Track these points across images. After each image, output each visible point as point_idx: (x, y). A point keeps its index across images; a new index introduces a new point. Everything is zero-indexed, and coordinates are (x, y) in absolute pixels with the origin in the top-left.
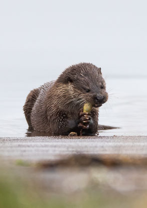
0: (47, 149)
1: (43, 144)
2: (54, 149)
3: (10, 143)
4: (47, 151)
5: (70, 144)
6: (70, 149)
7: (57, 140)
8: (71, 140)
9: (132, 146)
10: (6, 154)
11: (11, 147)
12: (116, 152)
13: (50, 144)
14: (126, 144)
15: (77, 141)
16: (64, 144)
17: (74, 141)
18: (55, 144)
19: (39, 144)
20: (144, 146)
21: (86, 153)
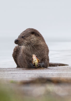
0: (25, 75)
1: (23, 72)
2: (28, 75)
4: (25, 76)
5: (36, 72)
6: (36, 75)
8: (37, 70)
9: (66, 74)
10: (5, 77)
11: (8, 74)
12: (59, 77)
14: (64, 72)
15: (39, 71)
16: (33, 72)
18: (29, 72)
19: (21, 72)
21: (44, 77)
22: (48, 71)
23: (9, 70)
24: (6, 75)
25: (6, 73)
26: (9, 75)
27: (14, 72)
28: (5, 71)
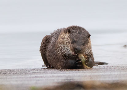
0: (53, 78)
1: (51, 75)
2: (58, 78)
3: (30, 75)
4: (53, 80)
5: (69, 74)
7: (61, 72)
8: (70, 72)
9: (109, 75)
11: (30, 78)
13: (56, 75)
14: (106, 73)
15: (74, 73)
16: (65, 75)
17: (72, 73)
18: (59, 75)
19: (49, 75)
20: (117, 75)
22: (84, 72)
23: (33, 72)
24: (29, 79)
25: (28, 76)
26: (32, 79)
27: (39, 75)
28: (28, 73)
